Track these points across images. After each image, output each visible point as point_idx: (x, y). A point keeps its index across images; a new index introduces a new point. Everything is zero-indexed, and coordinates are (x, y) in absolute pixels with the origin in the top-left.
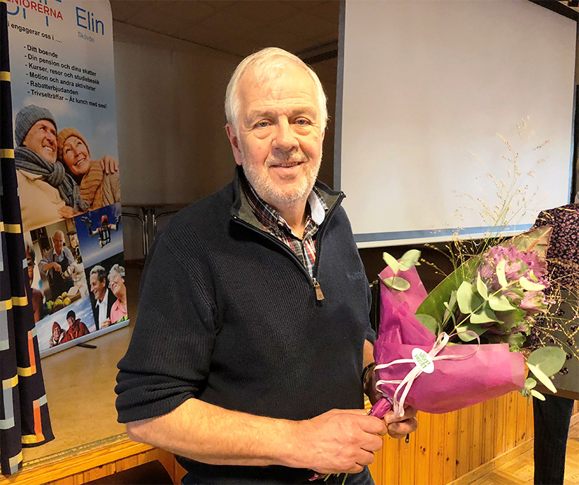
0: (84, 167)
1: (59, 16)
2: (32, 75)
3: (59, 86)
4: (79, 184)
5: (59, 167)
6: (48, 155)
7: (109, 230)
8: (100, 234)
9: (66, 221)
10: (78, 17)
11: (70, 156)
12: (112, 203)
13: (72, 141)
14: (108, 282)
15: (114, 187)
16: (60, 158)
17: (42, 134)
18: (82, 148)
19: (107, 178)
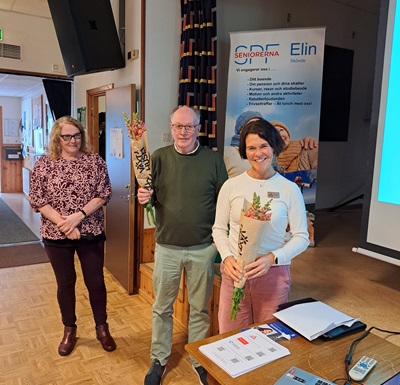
1: (277, 53)
2: (251, 94)
3: (270, 97)
4: (278, 155)
10: (292, 49)
12: (308, 168)
15: (312, 158)
19: (305, 153)
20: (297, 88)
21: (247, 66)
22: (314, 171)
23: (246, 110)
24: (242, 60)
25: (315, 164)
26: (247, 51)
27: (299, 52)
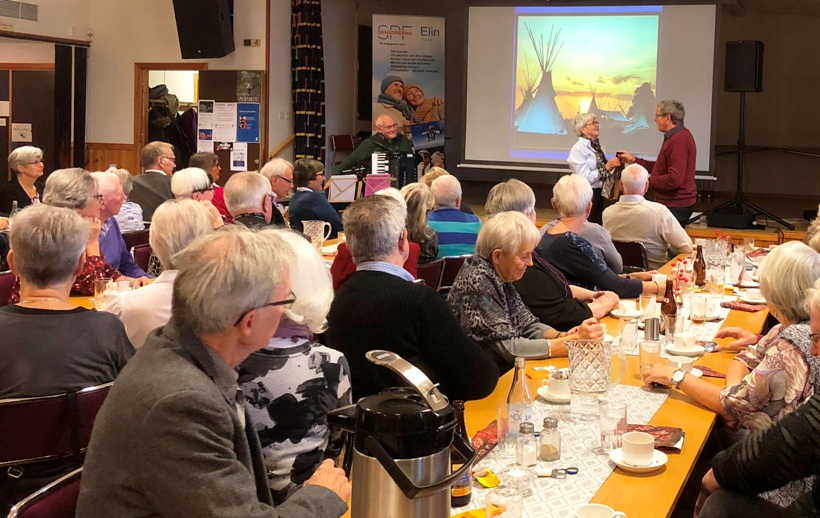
0: (420, 102)
1: (411, 33)
2: (392, 63)
3: (407, 65)
4: (415, 110)
5: (404, 102)
6: (397, 97)
7: (435, 134)
8: (428, 135)
9: (405, 126)
10: (422, 31)
11: (411, 97)
12: (438, 119)
13: (413, 90)
14: (431, 159)
15: (441, 112)
16: (404, 98)
17: (395, 88)
18: (419, 93)
19: (436, 108)
20: (427, 60)
21: (388, 41)
22: (443, 122)
23: (389, 74)
24: (384, 36)
25: (443, 116)
26: (388, 29)
27: (427, 33)
